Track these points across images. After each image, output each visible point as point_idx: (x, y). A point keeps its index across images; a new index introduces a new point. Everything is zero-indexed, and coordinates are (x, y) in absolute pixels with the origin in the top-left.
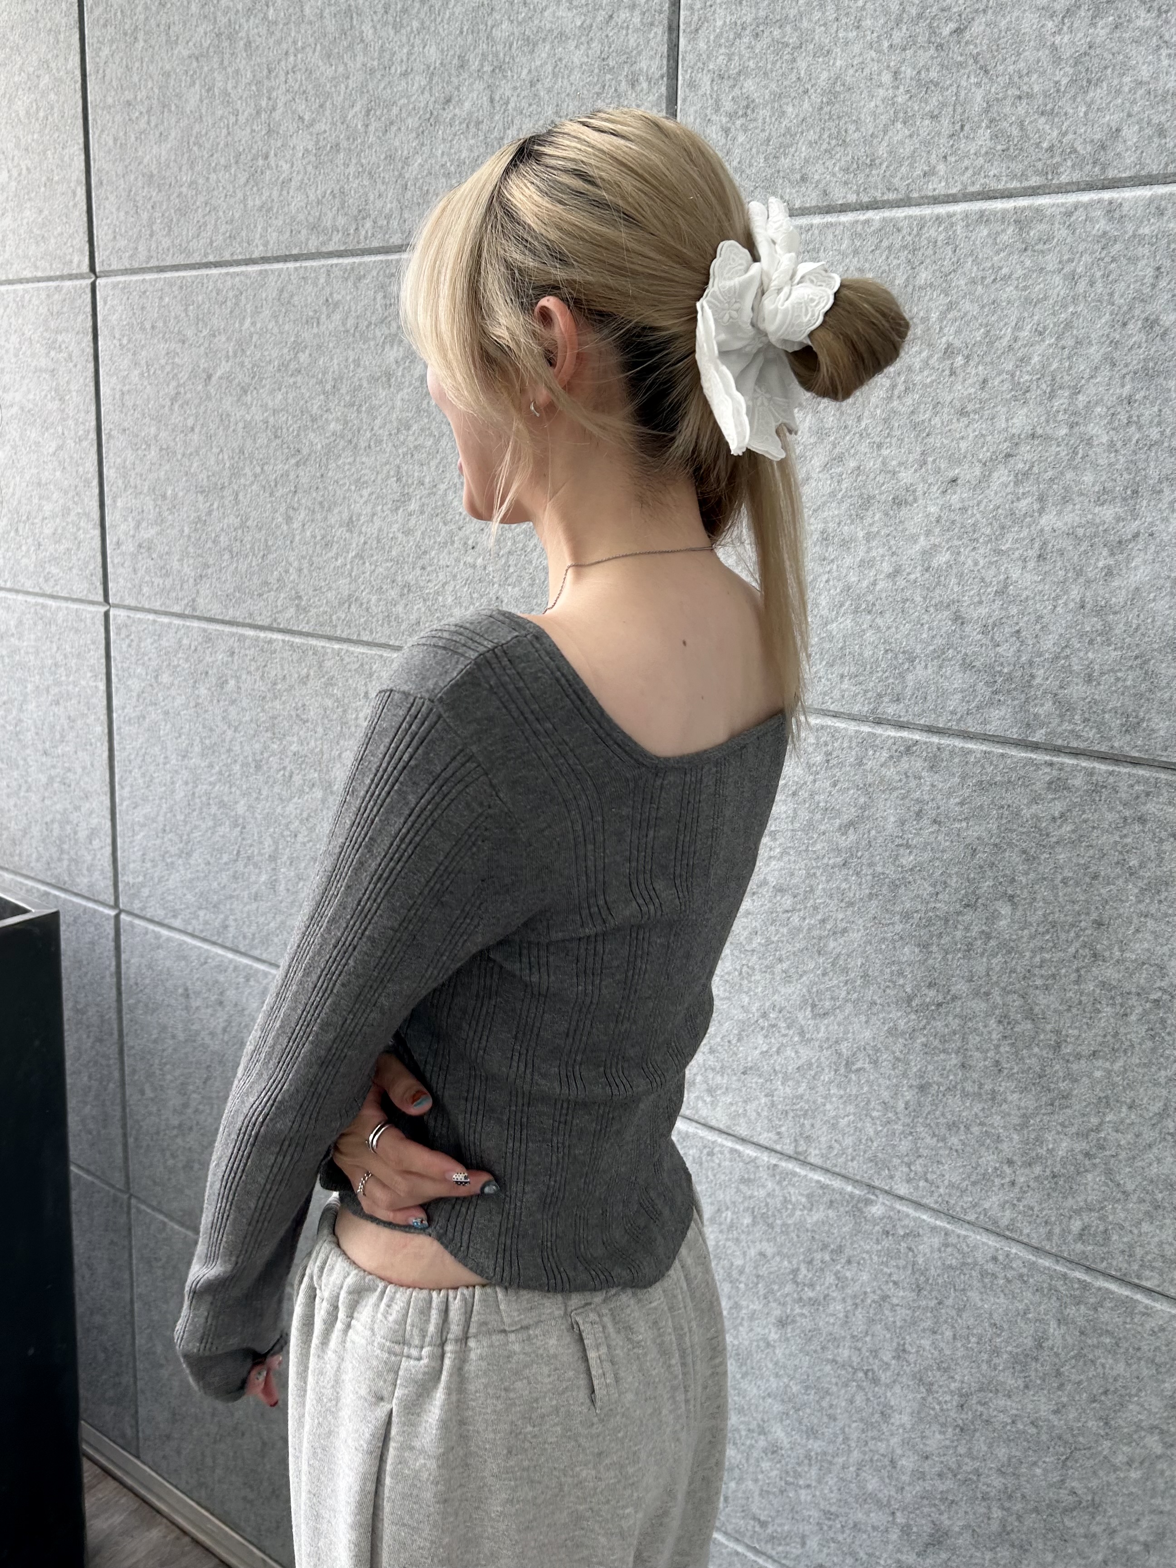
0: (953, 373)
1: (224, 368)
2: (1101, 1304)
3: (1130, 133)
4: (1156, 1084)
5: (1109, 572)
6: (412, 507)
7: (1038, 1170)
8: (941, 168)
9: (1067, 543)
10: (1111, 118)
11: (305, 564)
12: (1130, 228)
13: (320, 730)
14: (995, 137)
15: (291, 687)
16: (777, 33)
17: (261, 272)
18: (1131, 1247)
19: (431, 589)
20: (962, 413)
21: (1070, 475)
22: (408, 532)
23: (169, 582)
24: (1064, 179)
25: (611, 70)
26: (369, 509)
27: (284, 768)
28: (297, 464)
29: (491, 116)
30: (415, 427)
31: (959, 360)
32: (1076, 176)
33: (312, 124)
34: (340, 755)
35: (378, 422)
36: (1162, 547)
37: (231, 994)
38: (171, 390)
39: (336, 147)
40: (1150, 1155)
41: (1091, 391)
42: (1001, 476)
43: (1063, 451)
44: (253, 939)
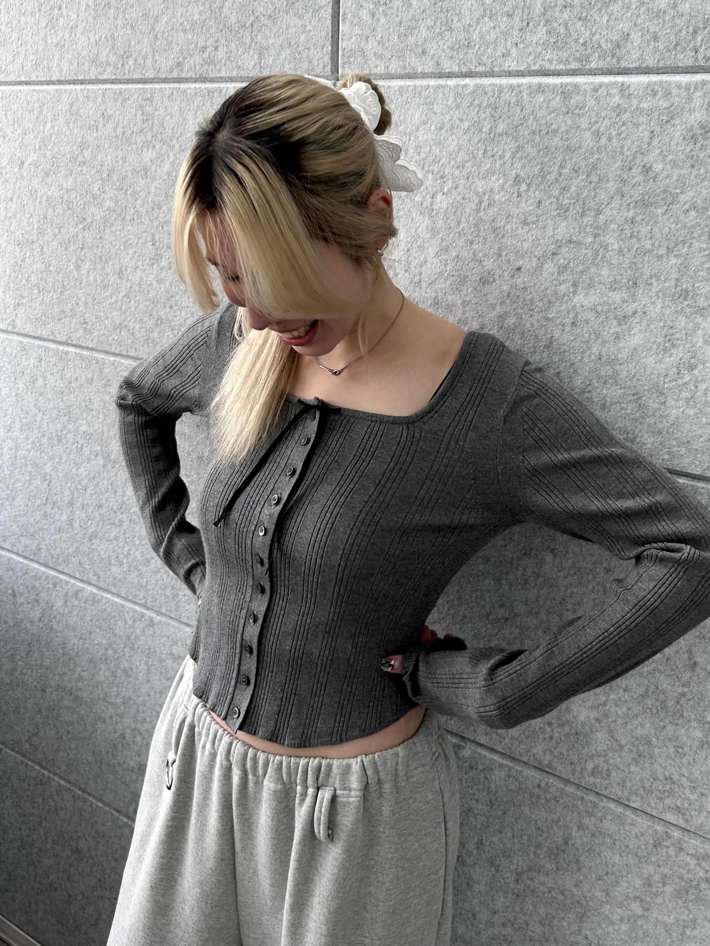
0: (519, 195)
1: (32, 157)
2: (604, 817)
3: (636, 37)
5: (617, 337)
6: (163, 264)
8: (514, 52)
9: (591, 316)
10: (624, 26)
11: (90, 300)
12: (635, 102)
13: (101, 417)
14: (549, 32)
15: (81, 386)
17: (57, 90)
18: (624, 781)
20: (525, 223)
21: (593, 270)
22: (160, 282)
24: (593, 65)
26: (133, 264)
27: (77, 442)
28: (84, 229)
31: (524, 187)
32: (601, 64)
35: (139, 202)
36: (651, 321)
37: (43, 595)
40: (636, 722)
41: (607, 214)
42: (549, 267)
43: (590, 253)
44: (58, 558)
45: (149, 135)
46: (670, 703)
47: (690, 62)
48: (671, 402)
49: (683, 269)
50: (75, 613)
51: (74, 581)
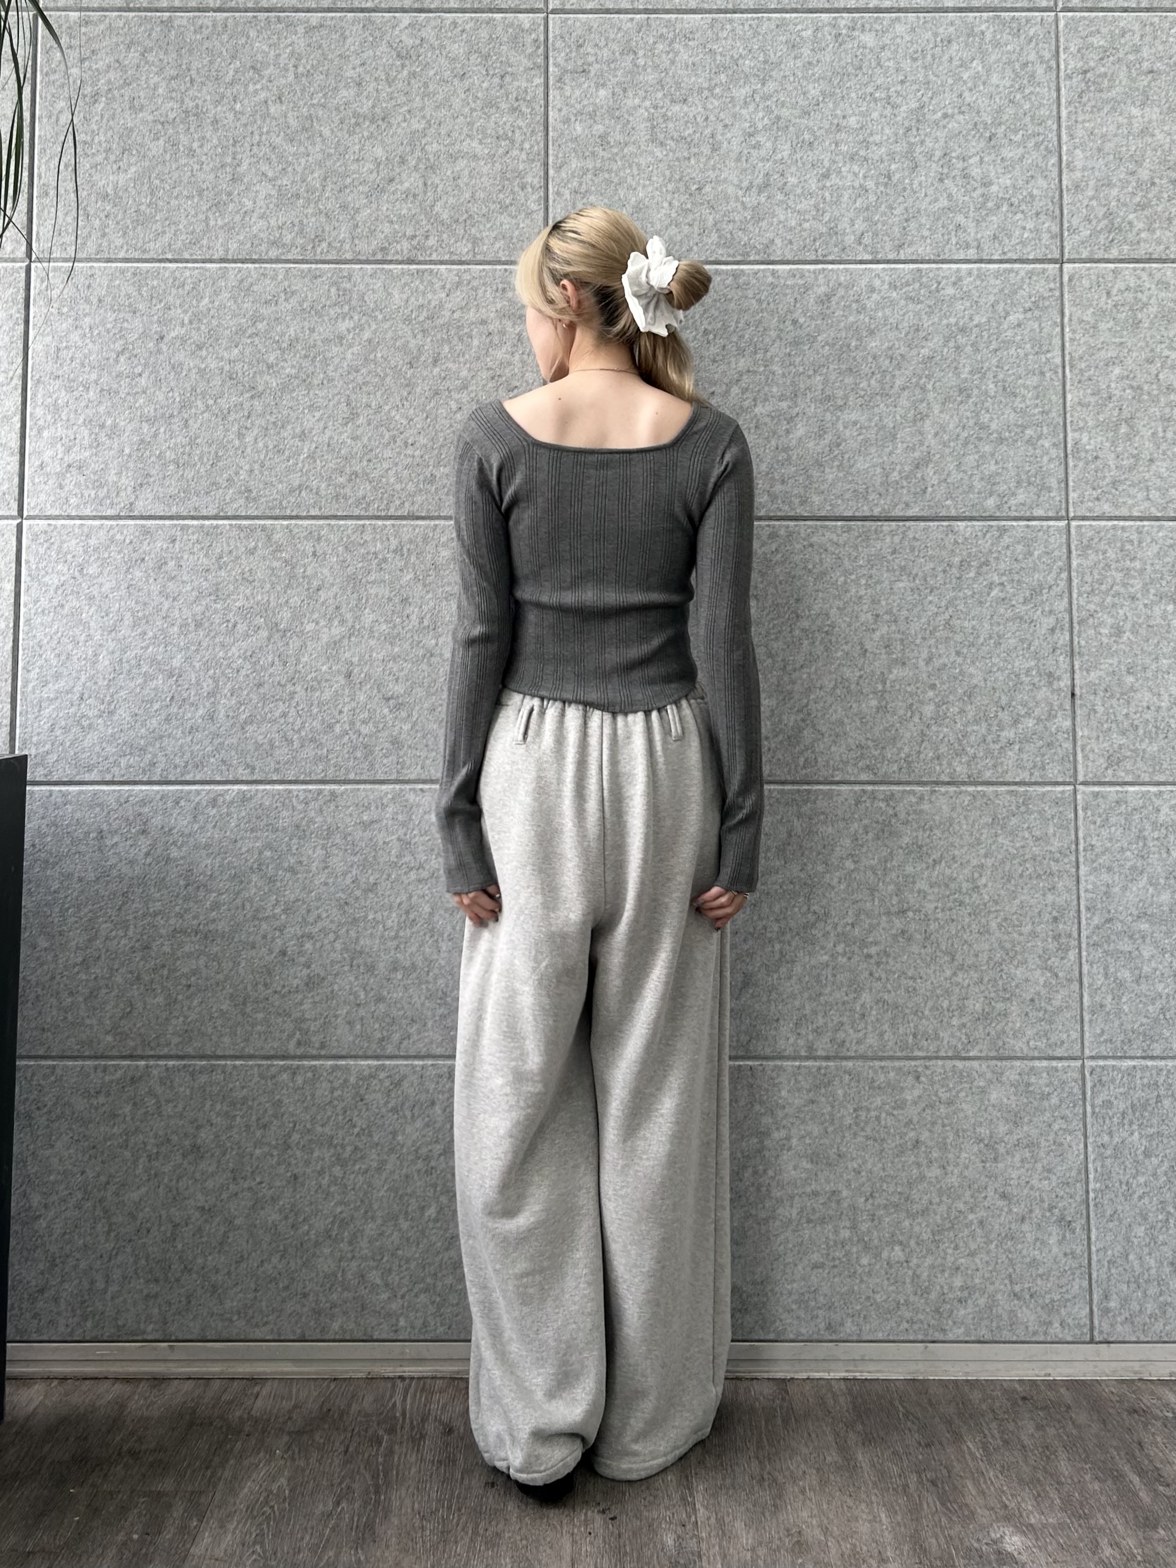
0: (708, 342)
1: (178, 331)
2: (817, 799)
3: (778, 241)
4: (830, 673)
5: (788, 432)
6: (359, 422)
7: (781, 737)
8: (695, 248)
9: (767, 420)
10: (770, 235)
11: (256, 466)
12: (782, 281)
14: (720, 237)
15: (238, 558)
16: (607, 176)
17: (220, 268)
18: (828, 762)
19: (375, 474)
20: (714, 361)
21: (766, 388)
22: (355, 438)
23: (102, 493)
24: (752, 258)
25: (508, 179)
26: (322, 424)
28: (252, 397)
29: (425, 192)
30: (364, 371)
31: (711, 336)
32: (757, 258)
33: (275, 179)
34: (287, 602)
35: (331, 368)
36: (809, 418)
37: (157, 821)
38: (118, 346)
39: (298, 196)
40: (831, 711)
41: (773, 351)
42: (735, 390)
43: (763, 377)
44: (185, 767)
45: (346, 308)
46: (853, 687)
47: (814, 258)
48: (827, 470)
49: (826, 382)
50: (210, 826)
51: (212, 787)
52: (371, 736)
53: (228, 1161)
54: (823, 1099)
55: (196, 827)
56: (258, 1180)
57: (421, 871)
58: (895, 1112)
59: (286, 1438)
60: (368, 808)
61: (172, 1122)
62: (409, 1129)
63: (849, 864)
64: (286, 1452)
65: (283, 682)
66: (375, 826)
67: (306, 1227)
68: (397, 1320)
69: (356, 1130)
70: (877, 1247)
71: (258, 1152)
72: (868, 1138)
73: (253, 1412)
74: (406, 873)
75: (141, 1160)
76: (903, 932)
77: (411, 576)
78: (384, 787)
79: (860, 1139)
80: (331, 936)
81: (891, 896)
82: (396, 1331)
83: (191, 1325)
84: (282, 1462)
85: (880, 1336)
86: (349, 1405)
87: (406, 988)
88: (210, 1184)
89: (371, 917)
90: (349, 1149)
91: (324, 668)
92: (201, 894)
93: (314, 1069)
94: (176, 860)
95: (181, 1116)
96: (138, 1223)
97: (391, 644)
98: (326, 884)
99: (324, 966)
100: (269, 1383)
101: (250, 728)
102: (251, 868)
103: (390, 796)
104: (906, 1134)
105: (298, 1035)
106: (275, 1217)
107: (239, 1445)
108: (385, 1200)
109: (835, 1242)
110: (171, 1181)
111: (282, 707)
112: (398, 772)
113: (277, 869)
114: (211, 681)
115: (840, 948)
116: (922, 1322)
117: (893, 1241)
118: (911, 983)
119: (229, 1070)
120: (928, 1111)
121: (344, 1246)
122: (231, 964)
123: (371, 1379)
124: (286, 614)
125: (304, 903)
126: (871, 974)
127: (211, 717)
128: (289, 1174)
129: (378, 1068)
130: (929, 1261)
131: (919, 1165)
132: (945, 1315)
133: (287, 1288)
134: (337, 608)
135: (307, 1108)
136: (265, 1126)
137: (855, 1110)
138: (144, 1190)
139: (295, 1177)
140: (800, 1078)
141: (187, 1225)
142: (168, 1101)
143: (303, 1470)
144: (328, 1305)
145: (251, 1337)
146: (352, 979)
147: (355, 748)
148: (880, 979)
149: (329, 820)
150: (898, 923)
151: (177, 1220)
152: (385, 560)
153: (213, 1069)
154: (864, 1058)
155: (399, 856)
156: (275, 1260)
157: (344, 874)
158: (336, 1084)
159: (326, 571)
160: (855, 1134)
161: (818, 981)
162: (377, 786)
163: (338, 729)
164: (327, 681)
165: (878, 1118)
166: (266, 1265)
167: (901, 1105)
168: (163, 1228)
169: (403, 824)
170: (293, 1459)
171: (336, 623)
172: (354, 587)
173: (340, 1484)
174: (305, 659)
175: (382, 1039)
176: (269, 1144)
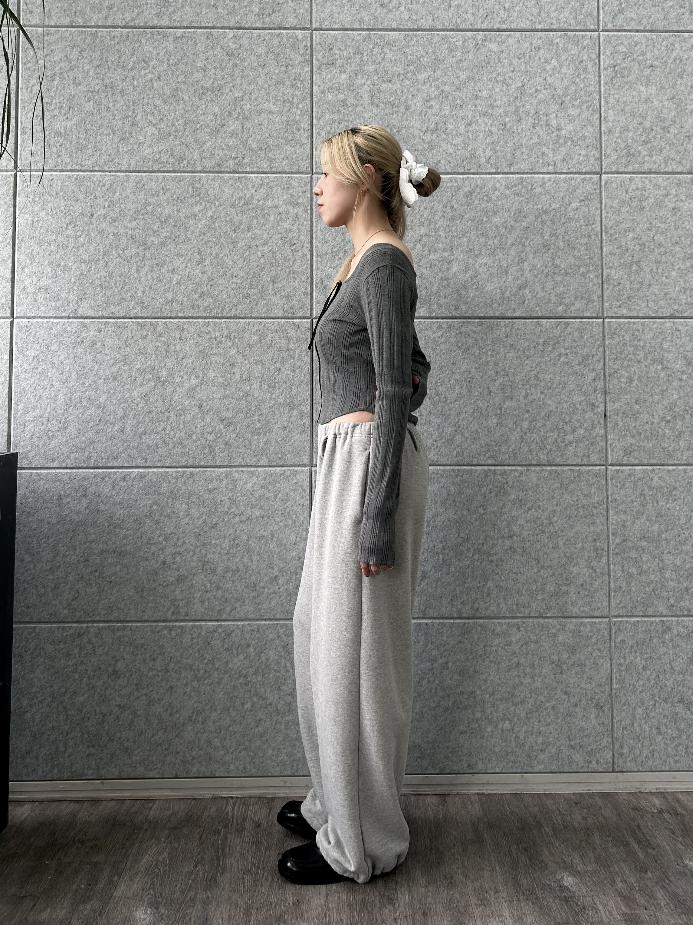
1: (102, 211)
2: (463, 474)
3: (443, 162)
5: (448, 269)
6: (206, 263)
7: (443, 440)
9: (437, 262)
10: (438, 158)
11: (147, 289)
15: (136, 341)
16: (346, 123)
17: (126, 176)
18: (469, 454)
19: (215, 293)
21: (436, 245)
22: (203, 273)
23: (59, 303)
25: (290, 125)
26: (184, 264)
28: (144, 249)
29: (243, 133)
30: (208, 234)
33: (157, 124)
34: (165, 366)
36: (460, 262)
37: (92, 489)
38: (67, 220)
39: (170, 134)
40: (472, 425)
41: (439, 224)
42: (419, 246)
43: (434, 239)
44: (108, 459)
45: (198, 198)
47: (462, 171)
48: (470, 291)
49: (469, 240)
50: (122, 492)
51: (123, 470)
52: (213, 441)
53: (133, 680)
54: (466, 641)
55: (114, 492)
56: (151, 689)
57: (242, 516)
58: (506, 648)
59: (167, 832)
60: (211, 481)
61: (102, 658)
62: (235, 660)
63: (481, 511)
64: (166, 839)
65: (163, 411)
66: (216, 491)
67: (178, 715)
68: (229, 766)
69: (206, 661)
70: (496, 722)
71: (150, 674)
72: (491, 662)
73: (149, 818)
74: (233, 518)
75: (85, 679)
76: (511, 548)
77: (236, 350)
78: (221, 469)
79: (487, 663)
80: (191, 553)
81: (504, 528)
82: (229, 772)
83: (114, 770)
84: (165, 844)
85: (497, 770)
86: (203, 813)
87: (233, 582)
88: (123, 692)
89: (213, 542)
90: (202, 672)
91: (187, 403)
92: (117, 530)
93: (181, 627)
94: (102, 511)
95: (107, 655)
96: (83, 714)
97: (224, 389)
98: (188, 524)
99: (187, 570)
100: (157, 802)
101: (144, 437)
102: (146, 515)
103: (224, 475)
104: (512, 660)
105: (172, 609)
106: (160, 710)
107: (141, 835)
108: (222, 700)
109: (473, 719)
110: (102, 690)
111: (163, 425)
112: (229, 461)
113: (160, 516)
114: (121, 410)
115: (476, 557)
116: (520, 762)
117: (504, 718)
118: (515, 576)
119: (133, 629)
120: (524, 647)
121: (199, 725)
122: (134, 569)
123: (215, 799)
124: (164, 373)
125: (176, 534)
126: (493, 571)
127: (122, 431)
128: (168, 686)
129: (218, 626)
130: (524, 729)
131: (519, 676)
132: (533, 758)
133: (167, 749)
134: (194, 369)
135: (178, 649)
136: (154, 660)
137: (484, 647)
138: (86, 696)
139: (172, 688)
140: (454, 629)
141: (110, 715)
142: (99, 646)
143: (177, 849)
144: (191, 758)
145: (147, 776)
146: (203, 577)
147: (204, 448)
148: (498, 574)
149: (190, 488)
150: (508, 543)
151: (105, 712)
152: (221, 342)
153: (125, 628)
154: (489, 618)
155: (229, 508)
156: (160, 734)
157: (199, 518)
158: (194, 636)
159: (187, 348)
160: (484, 660)
161: (464, 575)
162: (216, 469)
163: (194, 437)
164: (188, 410)
165: (497, 651)
166: (155, 736)
167: (509, 644)
168: (97, 717)
169: (232, 490)
170: (171, 843)
171: (193, 377)
172: (203, 357)
173: (197, 855)
174: (176, 398)
175: (220, 610)
176: (156, 669)
